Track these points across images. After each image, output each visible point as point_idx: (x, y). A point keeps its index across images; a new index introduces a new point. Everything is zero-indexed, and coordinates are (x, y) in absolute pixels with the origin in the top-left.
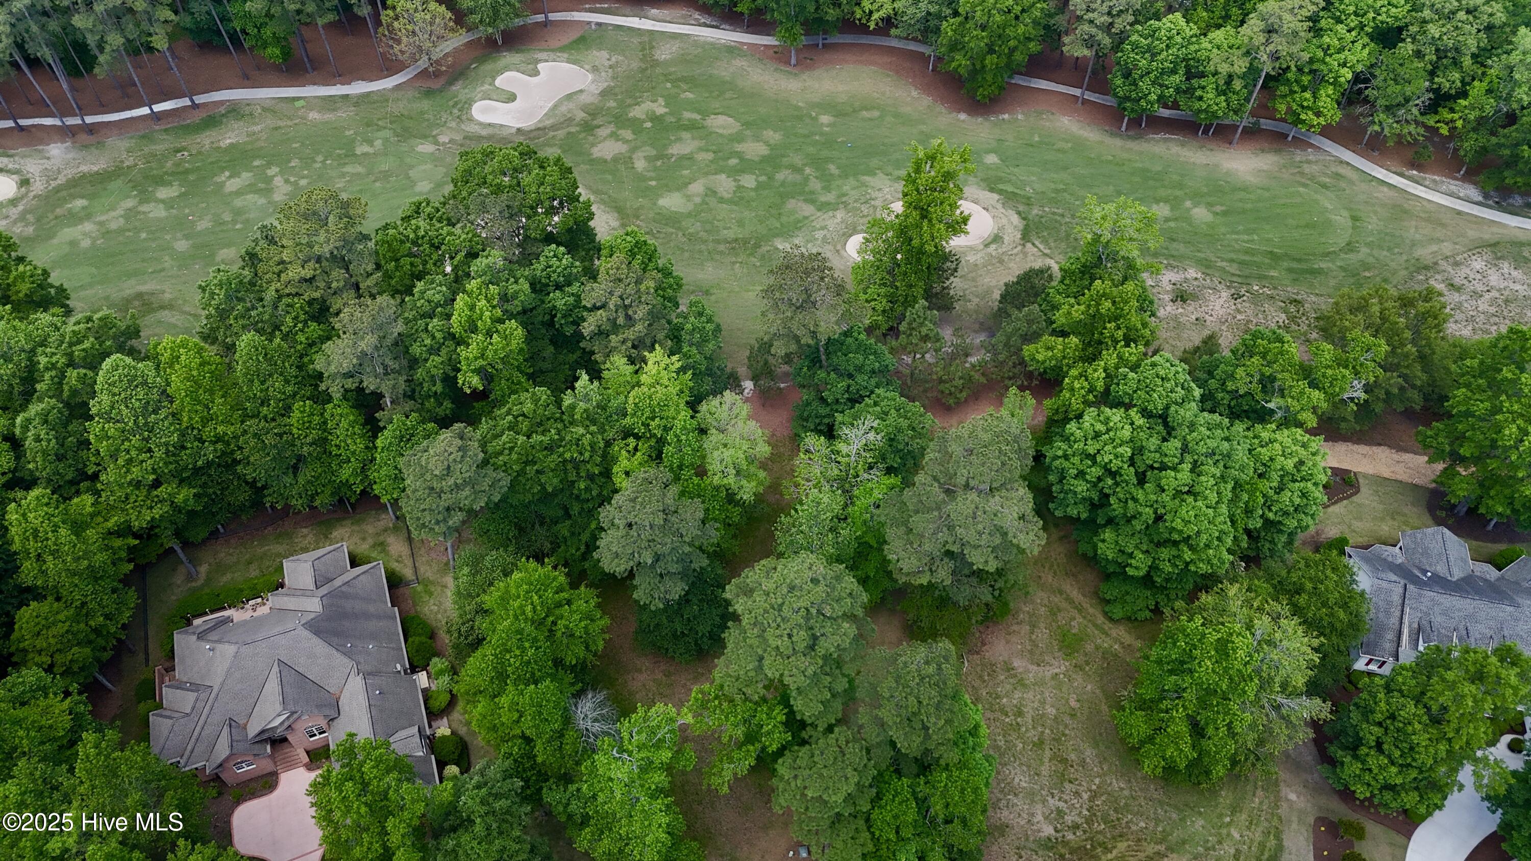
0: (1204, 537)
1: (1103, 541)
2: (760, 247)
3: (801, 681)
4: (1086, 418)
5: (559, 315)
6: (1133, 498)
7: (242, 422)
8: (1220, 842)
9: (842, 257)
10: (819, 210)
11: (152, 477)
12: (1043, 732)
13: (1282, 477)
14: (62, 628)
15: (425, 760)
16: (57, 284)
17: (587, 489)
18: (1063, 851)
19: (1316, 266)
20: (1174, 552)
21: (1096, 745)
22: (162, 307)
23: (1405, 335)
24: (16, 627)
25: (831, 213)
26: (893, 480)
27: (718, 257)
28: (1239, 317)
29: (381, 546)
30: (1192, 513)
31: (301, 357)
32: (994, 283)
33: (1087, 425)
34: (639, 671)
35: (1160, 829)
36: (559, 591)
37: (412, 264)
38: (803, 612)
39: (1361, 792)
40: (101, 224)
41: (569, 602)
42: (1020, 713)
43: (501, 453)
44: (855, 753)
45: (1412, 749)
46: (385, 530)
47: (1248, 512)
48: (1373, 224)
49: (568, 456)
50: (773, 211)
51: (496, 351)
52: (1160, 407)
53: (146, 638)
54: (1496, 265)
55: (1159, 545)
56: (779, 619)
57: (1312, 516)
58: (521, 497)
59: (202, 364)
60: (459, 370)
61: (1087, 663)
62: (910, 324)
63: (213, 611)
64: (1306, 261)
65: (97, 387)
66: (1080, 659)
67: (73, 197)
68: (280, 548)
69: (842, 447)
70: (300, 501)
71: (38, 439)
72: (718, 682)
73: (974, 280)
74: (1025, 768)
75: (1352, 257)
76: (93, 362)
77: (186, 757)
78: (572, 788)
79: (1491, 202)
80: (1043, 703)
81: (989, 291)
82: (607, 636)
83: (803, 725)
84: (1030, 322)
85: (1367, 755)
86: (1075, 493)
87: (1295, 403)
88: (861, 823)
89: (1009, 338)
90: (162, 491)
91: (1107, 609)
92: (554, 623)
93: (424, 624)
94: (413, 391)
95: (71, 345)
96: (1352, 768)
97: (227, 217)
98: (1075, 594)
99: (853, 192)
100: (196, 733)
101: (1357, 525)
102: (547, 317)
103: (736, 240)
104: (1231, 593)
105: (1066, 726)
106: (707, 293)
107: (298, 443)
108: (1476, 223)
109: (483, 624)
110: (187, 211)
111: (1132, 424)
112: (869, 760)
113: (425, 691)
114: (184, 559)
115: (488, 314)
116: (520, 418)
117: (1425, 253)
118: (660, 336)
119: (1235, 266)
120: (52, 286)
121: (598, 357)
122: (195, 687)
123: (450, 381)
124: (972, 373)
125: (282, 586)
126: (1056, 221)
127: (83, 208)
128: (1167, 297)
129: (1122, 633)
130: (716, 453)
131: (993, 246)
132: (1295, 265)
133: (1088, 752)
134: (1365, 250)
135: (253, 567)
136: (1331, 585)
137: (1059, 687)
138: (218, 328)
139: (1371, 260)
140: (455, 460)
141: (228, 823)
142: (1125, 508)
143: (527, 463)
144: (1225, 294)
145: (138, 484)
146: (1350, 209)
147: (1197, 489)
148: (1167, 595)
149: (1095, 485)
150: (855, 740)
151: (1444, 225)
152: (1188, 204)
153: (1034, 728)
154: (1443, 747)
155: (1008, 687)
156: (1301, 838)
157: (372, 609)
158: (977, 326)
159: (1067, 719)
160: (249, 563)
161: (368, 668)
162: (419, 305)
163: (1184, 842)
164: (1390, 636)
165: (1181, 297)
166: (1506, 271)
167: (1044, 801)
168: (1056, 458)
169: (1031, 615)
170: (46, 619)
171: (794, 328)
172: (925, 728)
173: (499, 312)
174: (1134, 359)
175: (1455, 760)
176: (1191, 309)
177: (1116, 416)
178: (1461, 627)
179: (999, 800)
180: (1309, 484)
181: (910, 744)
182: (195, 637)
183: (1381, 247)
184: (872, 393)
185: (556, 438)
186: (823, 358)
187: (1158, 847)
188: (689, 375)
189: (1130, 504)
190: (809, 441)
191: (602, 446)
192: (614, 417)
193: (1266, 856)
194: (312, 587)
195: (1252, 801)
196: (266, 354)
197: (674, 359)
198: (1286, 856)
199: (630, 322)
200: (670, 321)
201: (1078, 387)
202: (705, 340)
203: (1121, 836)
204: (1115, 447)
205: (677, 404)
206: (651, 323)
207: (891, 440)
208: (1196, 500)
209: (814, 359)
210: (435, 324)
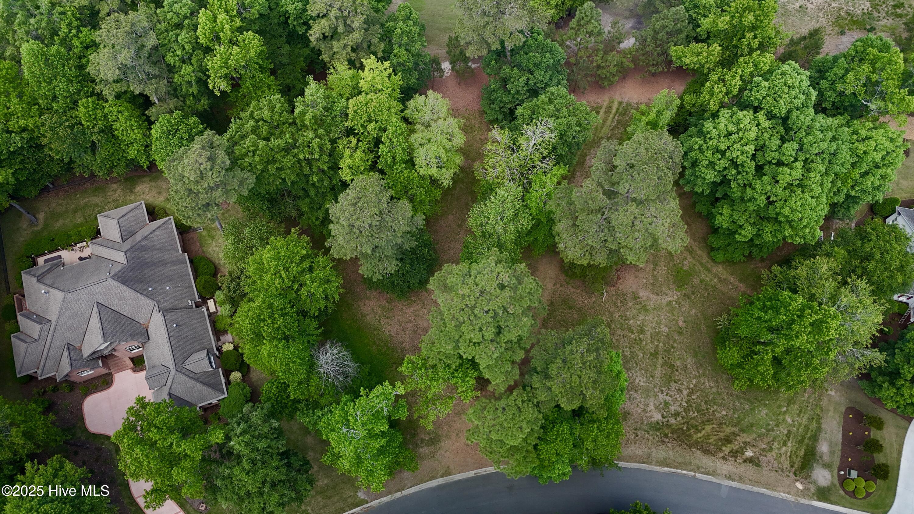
0: (804, 221)
1: (721, 214)
3: (489, 360)
4: (721, 119)
5: (291, 18)
6: (750, 185)
7: (40, 115)
8: (777, 426)
12: (658, 346)
15: (214, 374)
17: (321, 180)
18: (667, 431)
20: (778, 228)
21: (695, 355)
26: (563, 170)
28: (833, 5)
30: (799, 203)
31: (80, 58)
33: (722, 126)
34: (369, 299)
35: (736, 416)
36: (303, 259)
38: (491, 314)
39: (890, 405)
42: (642, 331)
43: (246, 155)
44: (529, 411)
49: (301, 156)
51: (237, 61)
52: (784, 111)
55: (766, 220)
56: (472, 317)
58: (267, 188)
60: (209, 77)
61: (693, 293)
62: (578, 21)
63: (50, 252)
66: (689, 290)
68: (96, 200)
69: (521, 141)
70: (102, 173)
74: (643, 372)
77: (40, 369)
80: (659, 323)
85: (903, 385)
86: (704, 179)
87: (894, 107)
89: (656, 33)
91: (712, 254)
93: (210, 261)
94: (175, 90)
100: (45, 354)
102: (282, 19)
105: (675, 341)
107: (88, 132)
111: (758, 125)
112: (540, 413)
113: (212, 314)
114: (23, 212)
115: (229, 26)
116: (261, 123)
118: (375, 40)
121: (325, 57)
122: (39, 319)
123: (203, 83)
124: (624, 60)
125: (98, 235)
129: (720, 270)
130: (422, 151)
133: (689, 360)
135: (78, 215)
137: (672, 311)
140: (205, 169)
141: (81, 410)
142: (743, 192)
143: (268, 162)
147: (806, 182)
150: (529, 399)
153: (652, 342)
155: (635, 311)
156: (835, 422)
157: (167, 257)
158: (627, 13)
159: (676, 336)
160: (75, 211)
161: (167, 305)
163: (752, 425)
167: (656, 396)
171: (487, 35)
173: (238, 22)
174: (767, 68)
177: (746, 117)
181: (569, 404)
182: (35, 279)
184: (547, 85)
185: (291, 141)
186: (508, 54)
187: (733, 429)
188: (399, 77)
189: (748, 190)
190: (495, 133)
191: (329, 146)
192: (339, 119)
193: (809, 435)
194: (119, 240)
195: (803, 396)
196: (47, 60)
197: (387, 64)
198: (822, 435)
199: (349, 29)
200: (382, 25)
201: (716, 90)
202: (412, 41)
203: (708, 421)
204: (742, 145)
205: (389, 109)
206: (366, 30)
207: (562, 136)
208: (803, 192)
209: (500, 54)
210: (183, 36)
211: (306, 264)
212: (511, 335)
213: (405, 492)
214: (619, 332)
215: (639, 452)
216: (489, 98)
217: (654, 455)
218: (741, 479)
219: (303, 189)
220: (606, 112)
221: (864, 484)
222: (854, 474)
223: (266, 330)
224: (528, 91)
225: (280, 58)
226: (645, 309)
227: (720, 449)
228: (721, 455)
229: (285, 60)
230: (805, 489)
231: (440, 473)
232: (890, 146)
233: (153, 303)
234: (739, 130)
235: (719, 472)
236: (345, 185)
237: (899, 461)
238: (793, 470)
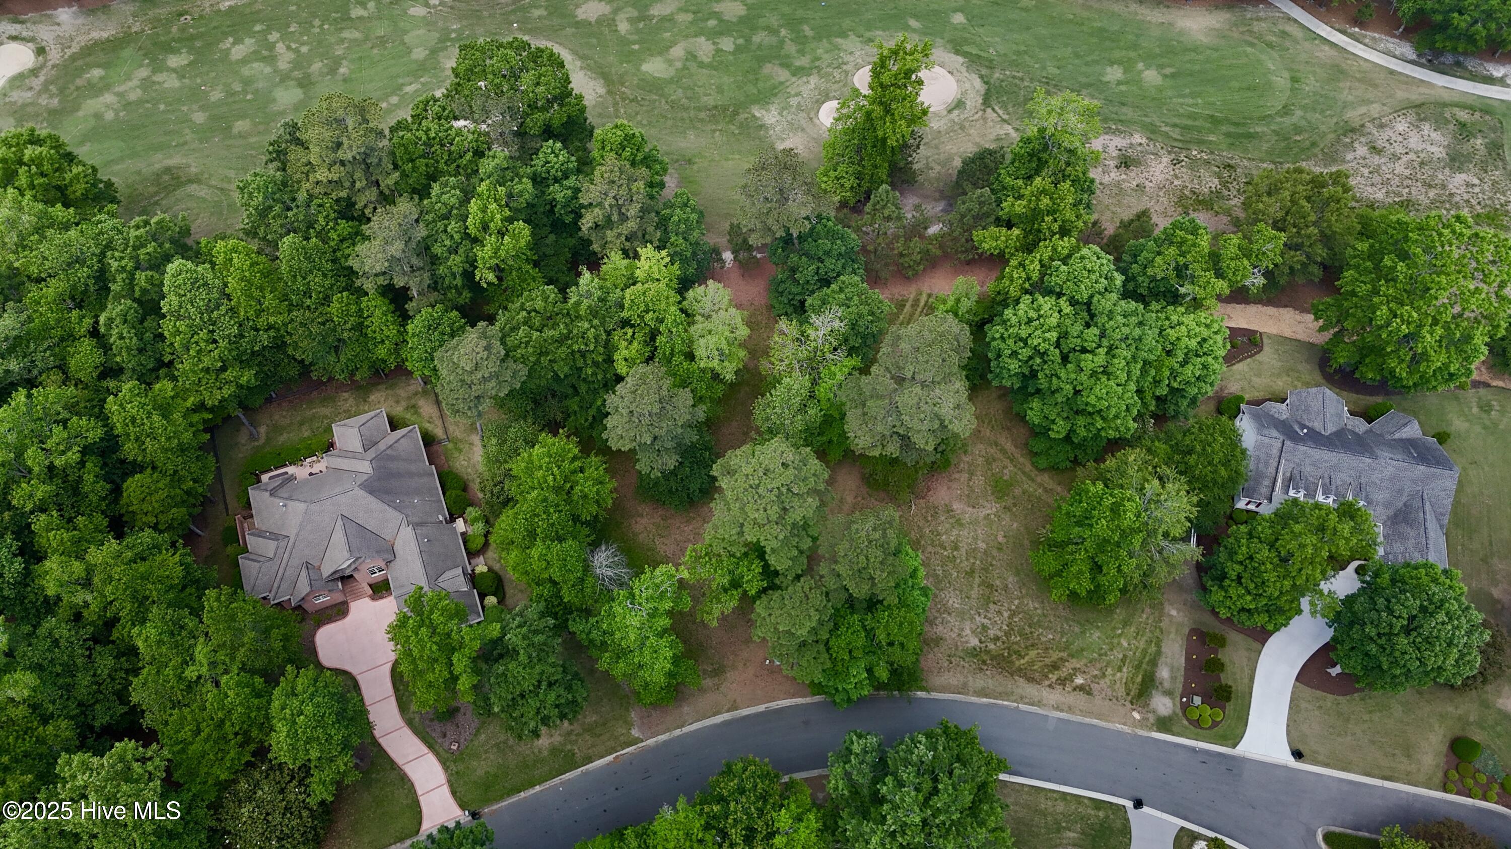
0: (1113, 411)
1: (1032, 409)
2: (738, 114)
3: (775, 544)
4: (1021, 306)
5: (558, 207)
6: (1057, 375)
7: (290, 311)
8: (1111, 650)
9: (814, 125)
10: (794, 75)
11: (220, 364)
12: (974, 563)
13: (1186, 354)
14: (162, 494)
15: (470, 595)
16: (105, 179)
17: (594, 374)
18: (985, 658)
19: (1252, 130)
20: (1089, 420)
21: (1017, 574)
22: (190, 181)
23: (1310, 219)
24: (125, 494)
25: (805, 79)
26: (855, 361)
27: (699, 125)
28: (1176, 183)
29: (414, 408)
30: (1104, 391)
31: (334, 251)
32: (954, 150)
33: (1021, 313)
34: (641, 516)
35: (1064, 640)
36: (574, 459)
37: (427, 165)
38: (776, 492)
39: (1224, 613)
40: (120, 95)
41: (582, 470)
42: (956, 548)
43: (519, 346)
44: (817, 598)
45: (1263, 583)
46: (416, 394)
47: (1157, 382)
48: (1310, 85)
49: (576, 347)
50: (751, 77)
51: (507, 251)
52: (1085, 296)
53: (223, 491)
54: (1418, 127)
55: (1077, 412)
56: (756, 497)
57: (1212, 384)
58: (537, 382)
59: (252, 265)
60: (476, 267)
61: (1015, 505)
62: (874, 205)
63: (276, 468)
64: (1244, 124)
65: (165, 289)
66: (1010, 502)
67: (90, 66)
68: (326, 411)
69: (810, 332)
70: (342, 375)
71: (121, 337)
72: (707, 541)
73: (937, 147)
74: (958, 593)
75: (1287, 121)
76: (158, 264)
77: (273, 593)
78: (593, 620)
79: (1423, 61)
80: (975, 539)
81: (950, 159)
82: (615, 495)
83: (776, 573)
84: (981, 204)
85: (1230, 586)
86: (1009, 369)
87: (1202, 291)
88: (822, 647)
89: (963, 216)
90: (229, 374)
91: (1034, 460)
92: (572, 488)
93: (457, 477)
94: (436, 283)
95: (135, 248)
96: (1217, 596)
97: (238, 87)
98: (1009, 446)
99: (825, 56)
100: (280, 573)
101: (1256, 381)
102: (548, 207)
103: (716, 107)
104: (1131, 458)
105: (994, 558)
106: (690, 162)
107: (339, 329)
108: (1406, 83)
109: (511, 487)
110: (199, 81)
111: (1060, 312)
112: (829, 601)
113: (463, 534)
114: (247, 423)
115: (498, 216)
116: (533, 314)
117: (1353, 115)
118: (651, 229)
119: (1177, 130)
120: (101, 181)
121: (596, 247)
122: (275, 537)
123: (469, 276)
124: (930, 247)
125: (331, 446)
126: (1016, 85)
127: (101, 78)
128: (1112, 163)
129: (1045, 479)
130: (702, 342)
131: (956, 112)
132: (1232, 129)
133: (1010, 579)
134: (1299, 113)
135: (304, 428)
136: (1217, 447)
137: (990, 525)
138: (259, 226)
139: (1303, 123)
140: (481, 358)
141: (313, 642)
142: (1050, 382)
143: (541, 354)
144: (1166, 160)
145: (207, 370)
146: (1290, 70)
147: (1110, 369)
148: (1085, 450)
149: (1027, 362)
150: (817, 587)
151: (1375, 86)
152: (1140, 66)
153: (967, 560)
154: (1287, 583)
155: (947, 526)
156: (1177, 645)
157: (413, 468)
158: (937, 195)
159: (995, 552)
160: (301, 424)
161: (416, 519)
162: (436, 208)
163: (1082, 650)
164: (1267, 482)
165: (1126, 162)
166: (1426, 132)
167: (972, 619)
168: (994, 339)
169: (970, 464)
170: (148, 487)
171: (770, 222)
172: (872, 578)
173: (508, 213)
174: (1065, 252)
175: (1298, 591)
176: (1133, 174)
177: (1046, 303)
178: (1326, 475)
179: (936, 618)
180: (1210, 359)
181: (860, 591)
182: (267, 494)
183: (1314, 110)
184: (838, 275)
185: (565, 331)
186: (796, 241)
187: (1062, 654)
188: (677, 265)
189: (1054, 379)
190: (783, 324)
191: (604, 337)
192: (614, 309)
193: (1147, 659)
194: (361, 450)
195: (1141, 617)
196: (306, 253)
197: (664, 253)
198: (1163, 659)
199: (624, 218)
200: (658, 213)
201: (1015, 275)
202: (689, 229)
203: (1032, 645)
204: (1043, 332)
205: (668, 298)
206: (642, 218)
207: (853, 326)
208: (1109, 379)
209: (787, 241)
210: (453, 226)
211: (578, 464)
212: (796, 515)
213: (687, 729)
214: (930, 549)
215: (954, 681)
216: (777, 291)
217: (970, 684)
218: (1070, 709)
219: (573, 387)
220: (912, 306)
221: (1209, 711)
222: (1197, 700)
223: (542, 525)
224: (819, 280)
225: (544, 249)
226: (959, 523)
227: (1047, 677)
228: (1047, 683)
229: (549, 251)
230: (1144, 719)
231: (726, 708)
232: (1205, 333)
233: (400, 516)
234: (1040, 316)
235: (1045, 702)
236: (619, 379)
237: (1251, 688)
238: (1129, 698)
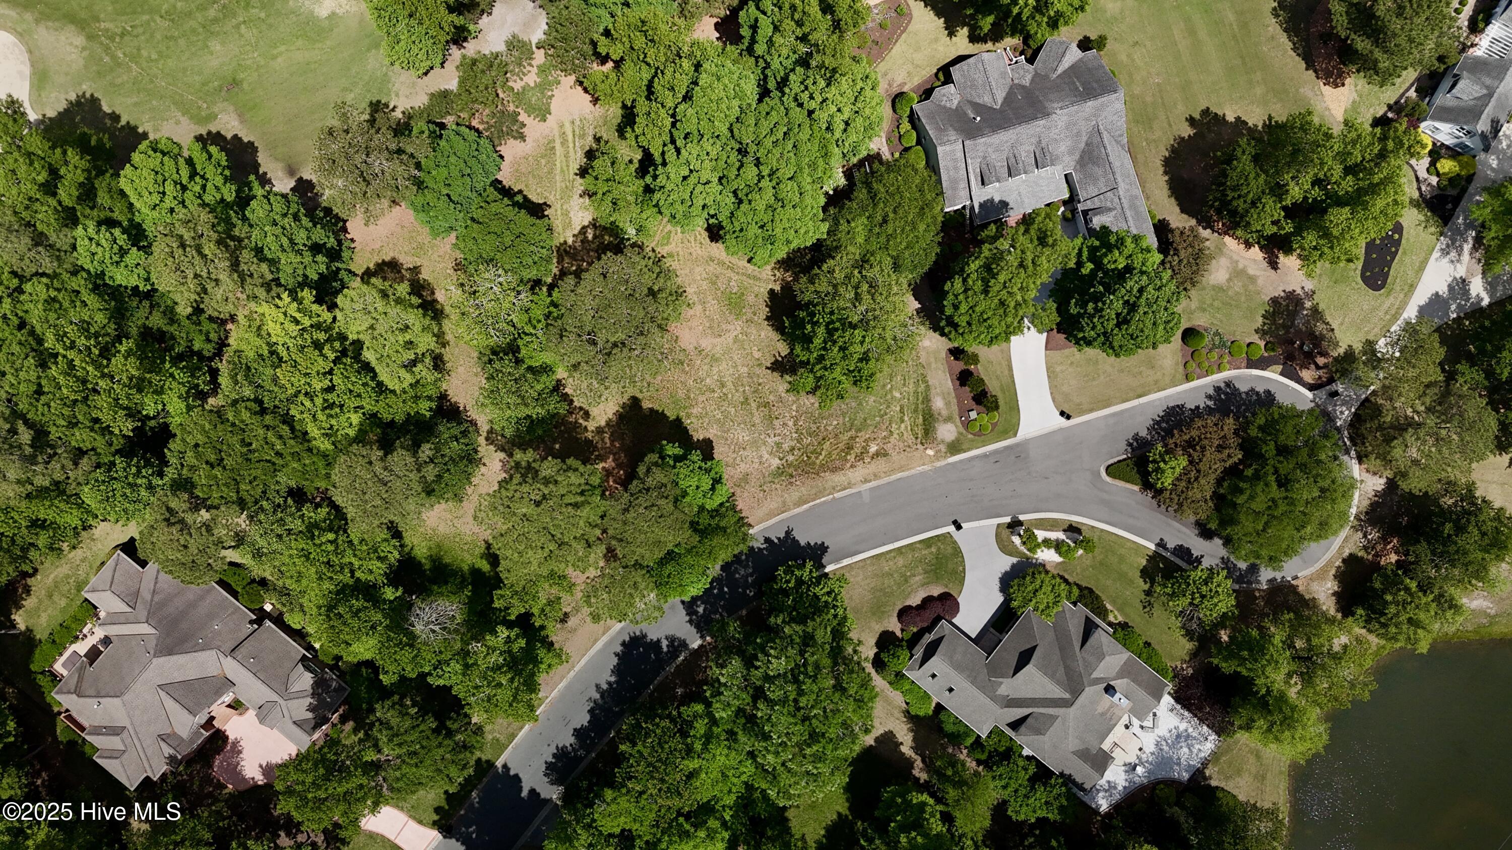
8: (888, 407)
12: (744, 391)
15: (324, 680)
18: (790, 471)
21: (784, 379)
35: (847, 419)
63: (60, 653)
66: (747, 313)
68: (63, 571)
74: (742, 426)
77: (149, 772)
80: (735, 367)
98: (725, 256)
101: (918, 57)
122: (111, 731)
133: (781, 388)
137: (741, 346)
156: (940, 373)
161: (229, 645)
163: (865, 420)
167: (765, 443)
178: (1011, 155)
182: (74, 696)
187: (849, 434)
194: (128, 609)
198: (933, 391)
213: (577, 669)
215: (774, 506)
217: (788, 500)
218: (876, 476)
220: (562, 144)
221: (986, 418)
222: (974, 414)
226: (715, 360)
227: (846, 460)
228: (848, 465)
230: (937, 452)
233: (214, 652)
235: (854, 481)
238: (919, 440)
